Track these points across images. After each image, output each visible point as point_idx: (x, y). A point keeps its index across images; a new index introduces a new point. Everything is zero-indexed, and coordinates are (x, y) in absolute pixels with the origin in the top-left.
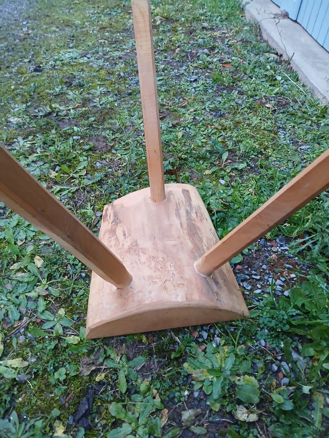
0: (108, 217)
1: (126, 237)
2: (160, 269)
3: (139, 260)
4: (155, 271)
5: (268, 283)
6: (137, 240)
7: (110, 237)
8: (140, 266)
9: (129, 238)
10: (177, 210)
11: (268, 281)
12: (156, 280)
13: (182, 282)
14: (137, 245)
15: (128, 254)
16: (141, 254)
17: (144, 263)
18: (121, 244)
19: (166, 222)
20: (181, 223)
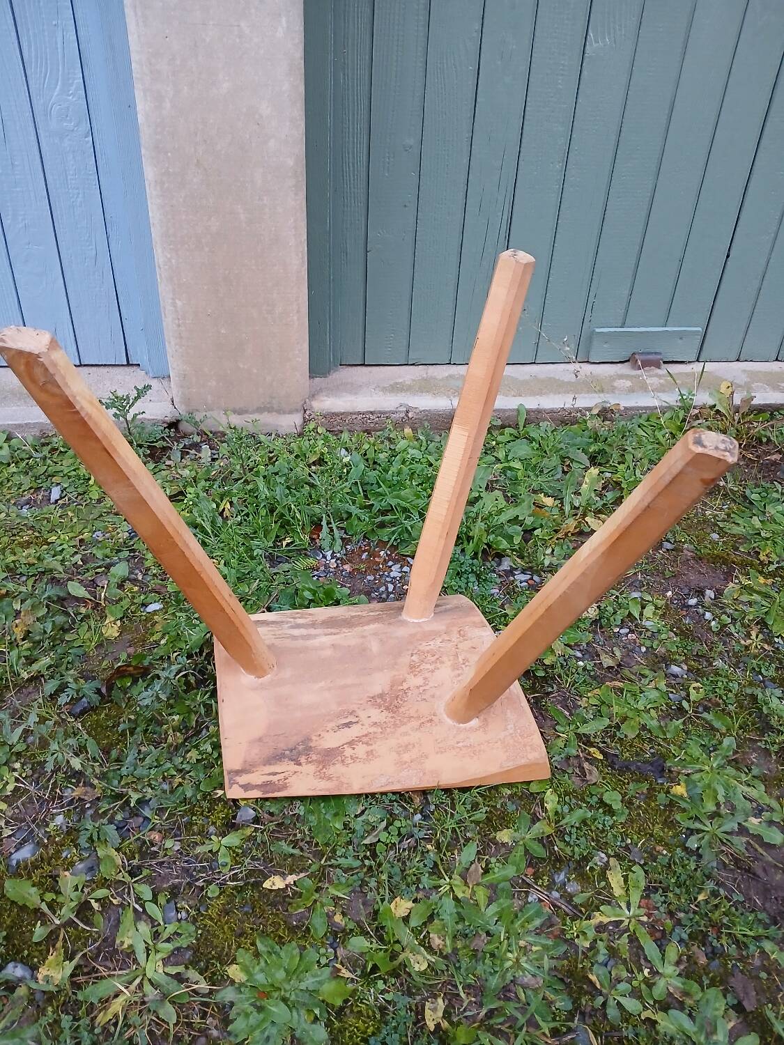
0: (275, 779)
1: (354, 720)
2: (437, 656)
3: (418, 688)
4: (442, 662)
5: (398, 578)
6: (368, 697)
7: (343, 761)
8: (432, 685)
9: (360, 713)
10: (294, 638)
11: (394, 578)
12: (460, 660)
13: (456, 632)
14: (381, 696)
15: (401, 710)
16: (405, 686)
17: (425, 679)
18: (372, 730)
19: (329, 652)
20: (326, 635)
